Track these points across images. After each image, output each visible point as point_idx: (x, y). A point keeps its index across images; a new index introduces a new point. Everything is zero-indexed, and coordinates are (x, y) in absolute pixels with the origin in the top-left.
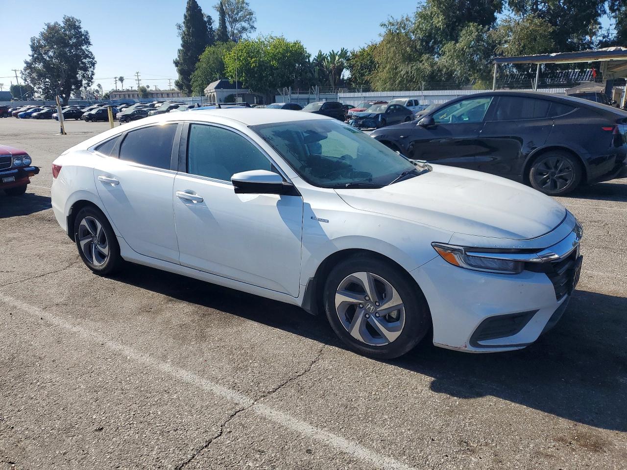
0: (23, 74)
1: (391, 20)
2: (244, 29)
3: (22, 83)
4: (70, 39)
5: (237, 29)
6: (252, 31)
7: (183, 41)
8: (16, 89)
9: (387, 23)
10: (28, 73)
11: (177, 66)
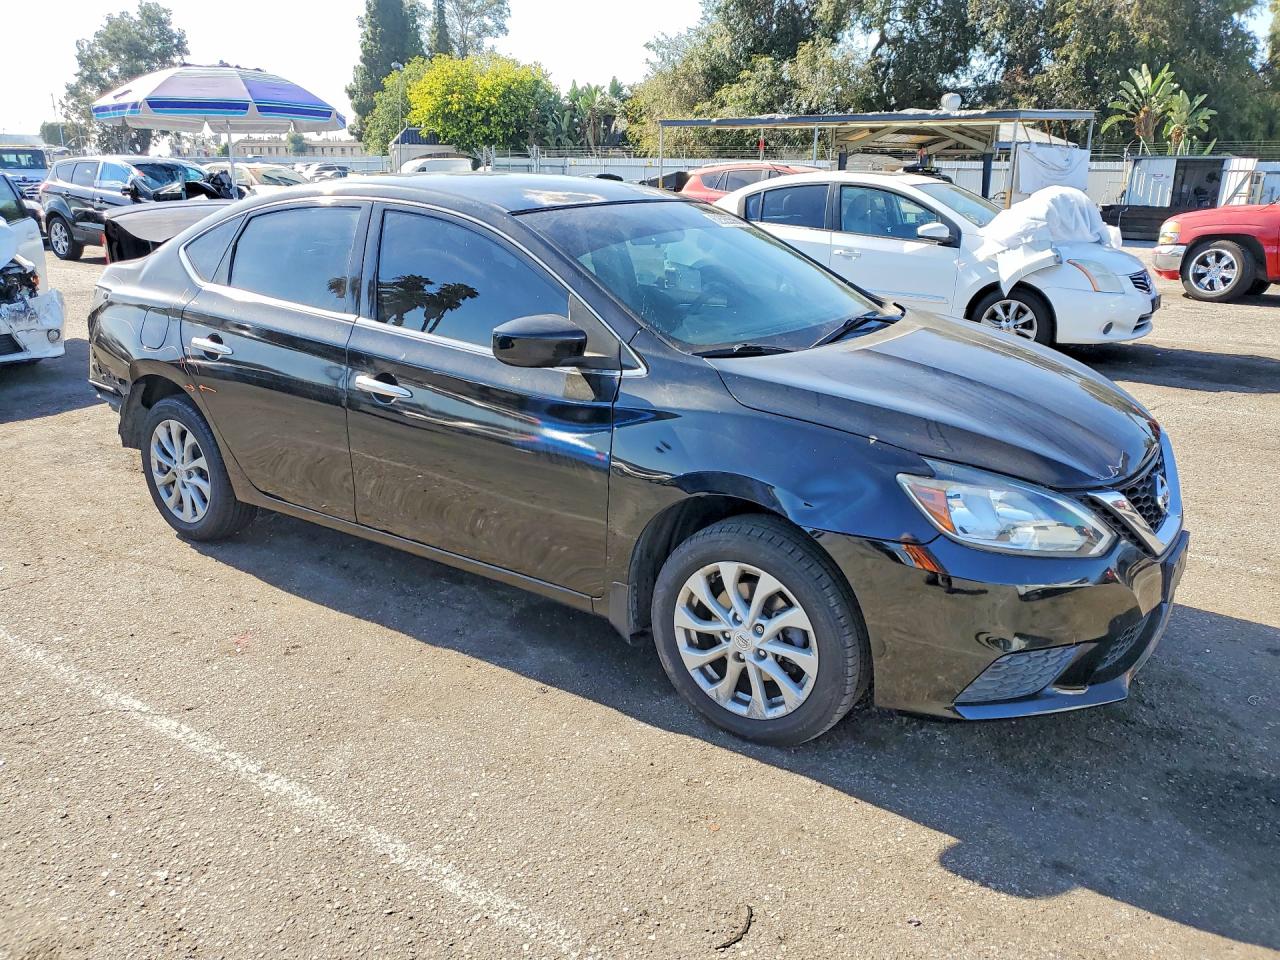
0: (63, 106)
1: (662, 38)
2: (485, 29)
3: (61, 120)
4: (151, 42)
5: (473, 29)
6: (500, 34)
7: (364, 52)
8: (51, 133)
9: (653, 42)
10: (73, 104)
11: (352, 97)
